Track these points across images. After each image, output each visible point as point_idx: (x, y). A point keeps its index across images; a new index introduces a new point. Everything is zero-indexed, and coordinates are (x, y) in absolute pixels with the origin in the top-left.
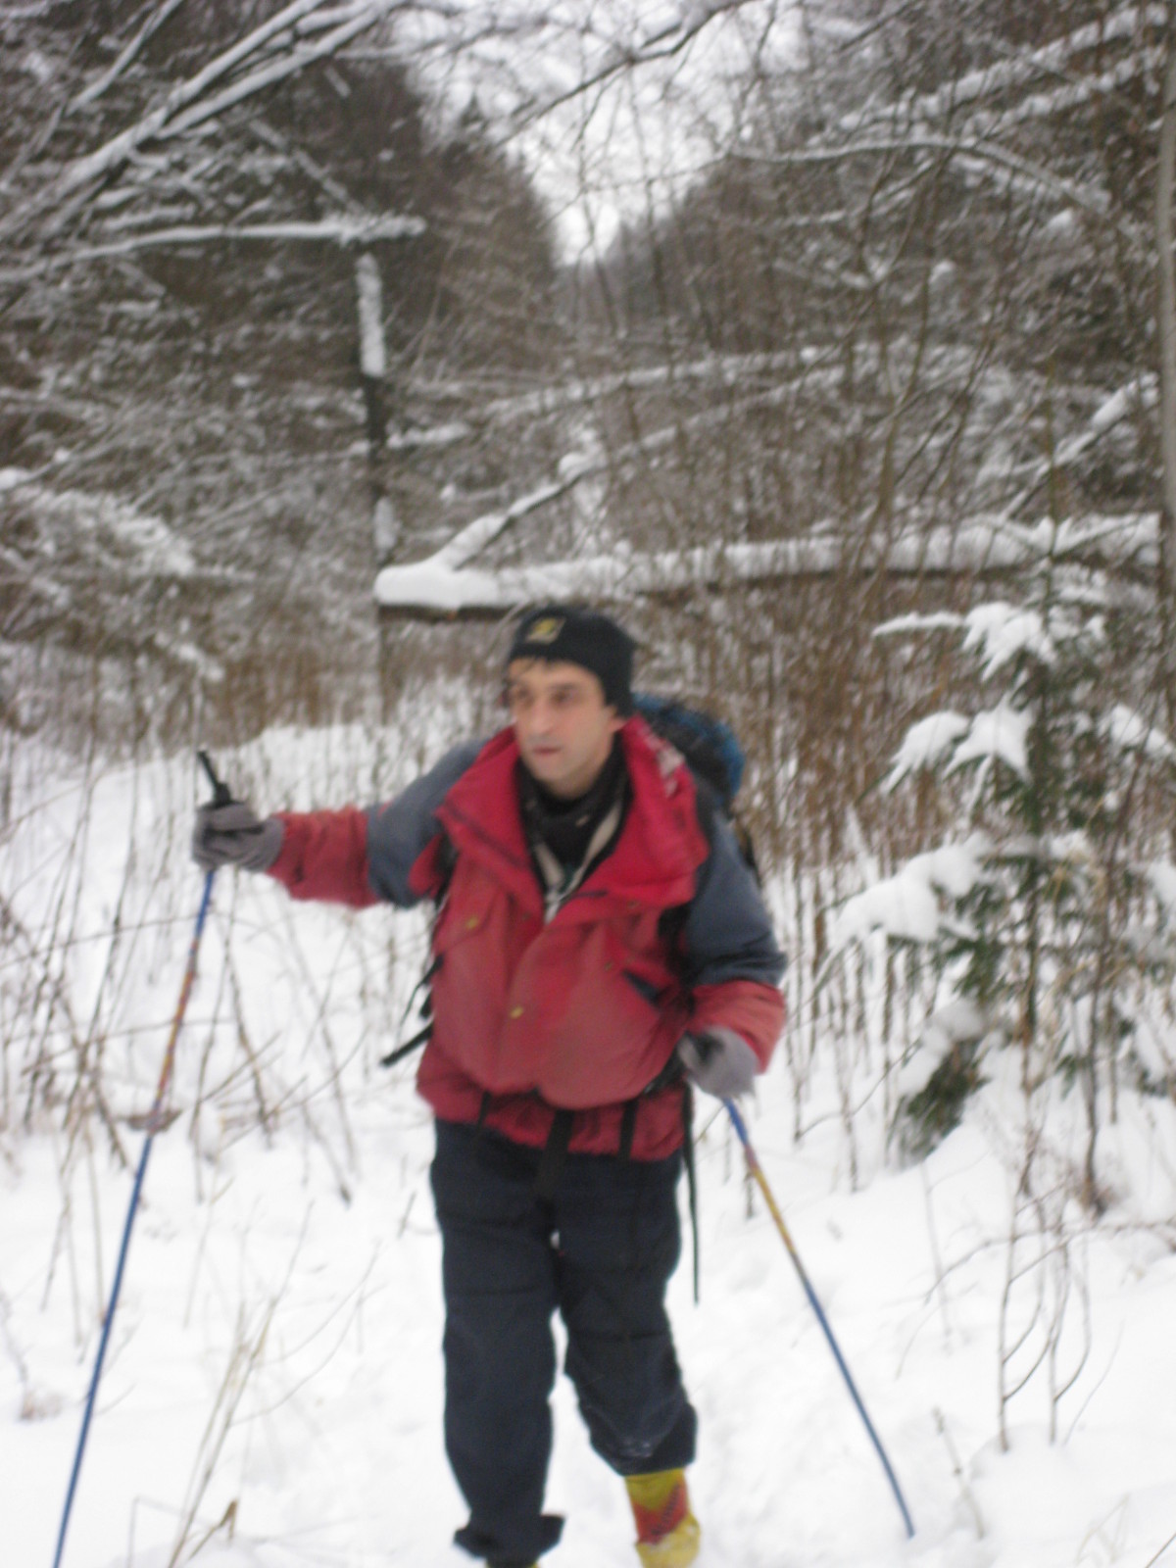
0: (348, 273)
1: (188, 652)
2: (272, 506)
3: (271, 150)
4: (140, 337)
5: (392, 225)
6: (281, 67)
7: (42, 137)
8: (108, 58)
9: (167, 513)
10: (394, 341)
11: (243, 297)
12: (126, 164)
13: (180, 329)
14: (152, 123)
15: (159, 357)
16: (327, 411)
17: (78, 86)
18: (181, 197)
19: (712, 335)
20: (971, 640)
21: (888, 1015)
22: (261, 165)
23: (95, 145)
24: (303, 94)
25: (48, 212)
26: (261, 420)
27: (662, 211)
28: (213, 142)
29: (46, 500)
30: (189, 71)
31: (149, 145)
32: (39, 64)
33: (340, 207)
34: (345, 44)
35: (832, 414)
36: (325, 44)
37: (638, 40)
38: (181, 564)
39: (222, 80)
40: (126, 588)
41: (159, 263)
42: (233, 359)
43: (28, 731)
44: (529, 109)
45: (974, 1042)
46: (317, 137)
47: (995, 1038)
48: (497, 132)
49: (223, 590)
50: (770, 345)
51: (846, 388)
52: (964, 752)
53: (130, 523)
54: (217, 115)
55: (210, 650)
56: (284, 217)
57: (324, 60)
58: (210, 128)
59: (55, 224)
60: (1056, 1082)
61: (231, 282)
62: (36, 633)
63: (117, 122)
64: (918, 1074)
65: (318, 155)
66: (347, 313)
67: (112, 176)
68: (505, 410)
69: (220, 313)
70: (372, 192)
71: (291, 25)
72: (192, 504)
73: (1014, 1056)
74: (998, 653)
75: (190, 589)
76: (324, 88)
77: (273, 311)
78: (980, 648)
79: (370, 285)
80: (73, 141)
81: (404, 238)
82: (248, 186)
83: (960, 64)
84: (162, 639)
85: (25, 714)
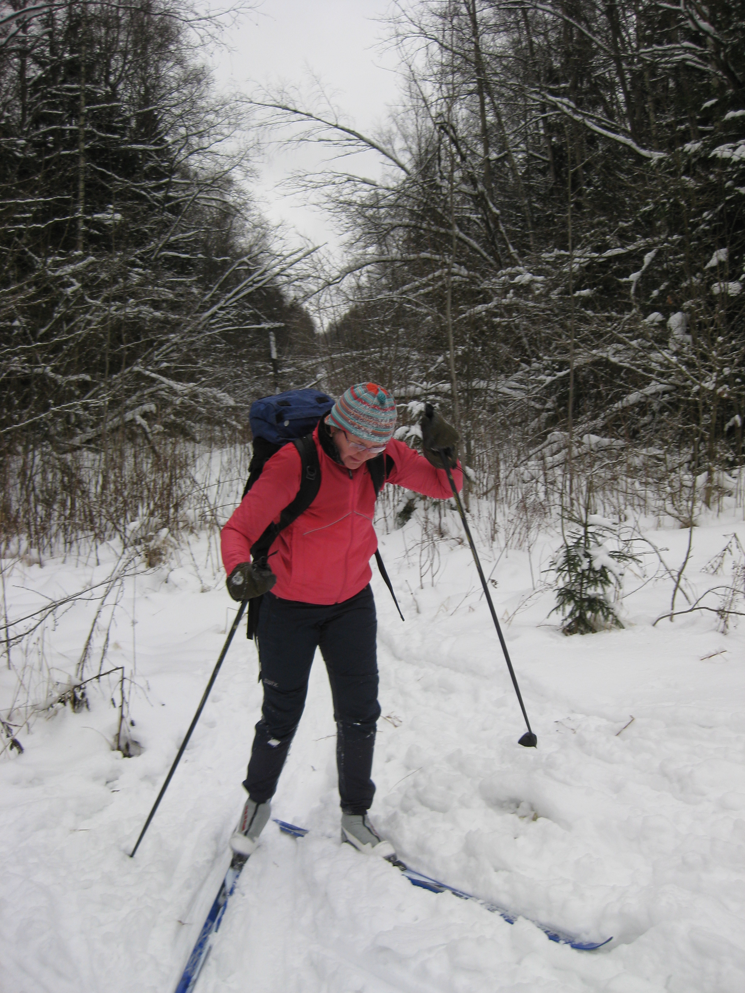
0: (268, 336)
1: (234, 423)
2: (252, 389)
3: (249, 309)
4: (220, 353)
5: (277, 325)
6: (251, 290)
7: (197, 308)
8: (211, 289)
9: (229, 392)
10: (279, 352)
11: (244, 342)
12: (216, 313)
13: (231, 350)
14: (222, 303)
15: (225, 356)
16: (264, 368)
17: (205, 295)
18: (229, 320)
19: (350, 346)
20: (409, 409)
21: (394, 496)
22: (246, 312)
23: (209, 309)
24: (257, 296)
25: (199, 324)
26: (248, 370)
27: (338, 318)
28: (235, 307)
29: (201, 390)
30: (229, 291)
31: (221, 309)
32: (195, 290)
33: (265, 321)
34: (265, 284)
35: (378, 363)
36: (260, 284)
37: (331, 280)
38: (232, 402)
39: (237, 293)
40: (219, 409)
41: (225, 335)
42: (242, 357)
43: (199, 442)
44: (307, 296)
45: (413, 500)
46: (259, 306)
47: (418, 499)
48: (300, 301)
49: (242, 409)
50: (364, 348)
51: (381, 357)
52: (409, 435)
53: (221, 395)
54: (236, 301)
55: (238, 422)
56: (253, 324)
57: (260, 288)
58: (235, 304)
59: (200, 327)
60: (431, 509)
61: (241, 340)
62: (200, 421)
63: (214, 303)
64: (401, 507)
65: (260, 309)
66: (268, 345)
67: (213, 316)
68: (304, 364)
69: (239, 346)
70: (272, 317)
71: (252, 280)
72: (234, 390)
73: (422, 502)
74: (415, 412)
75: (235, 409)
76: (261, 294)
77: (252, 345)
78: (411, 411)
79: (273, 338)
80: (204, 308)
81: (280, 328)
82: (245, 318)
83: (404, 284)
84: (228, 420)
85: (198, 438)
